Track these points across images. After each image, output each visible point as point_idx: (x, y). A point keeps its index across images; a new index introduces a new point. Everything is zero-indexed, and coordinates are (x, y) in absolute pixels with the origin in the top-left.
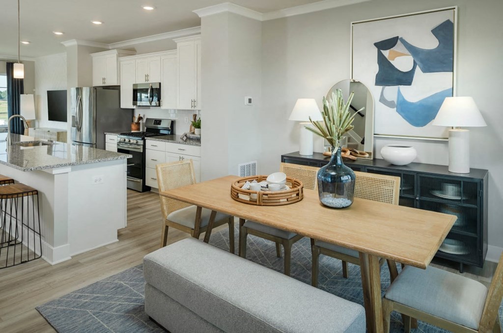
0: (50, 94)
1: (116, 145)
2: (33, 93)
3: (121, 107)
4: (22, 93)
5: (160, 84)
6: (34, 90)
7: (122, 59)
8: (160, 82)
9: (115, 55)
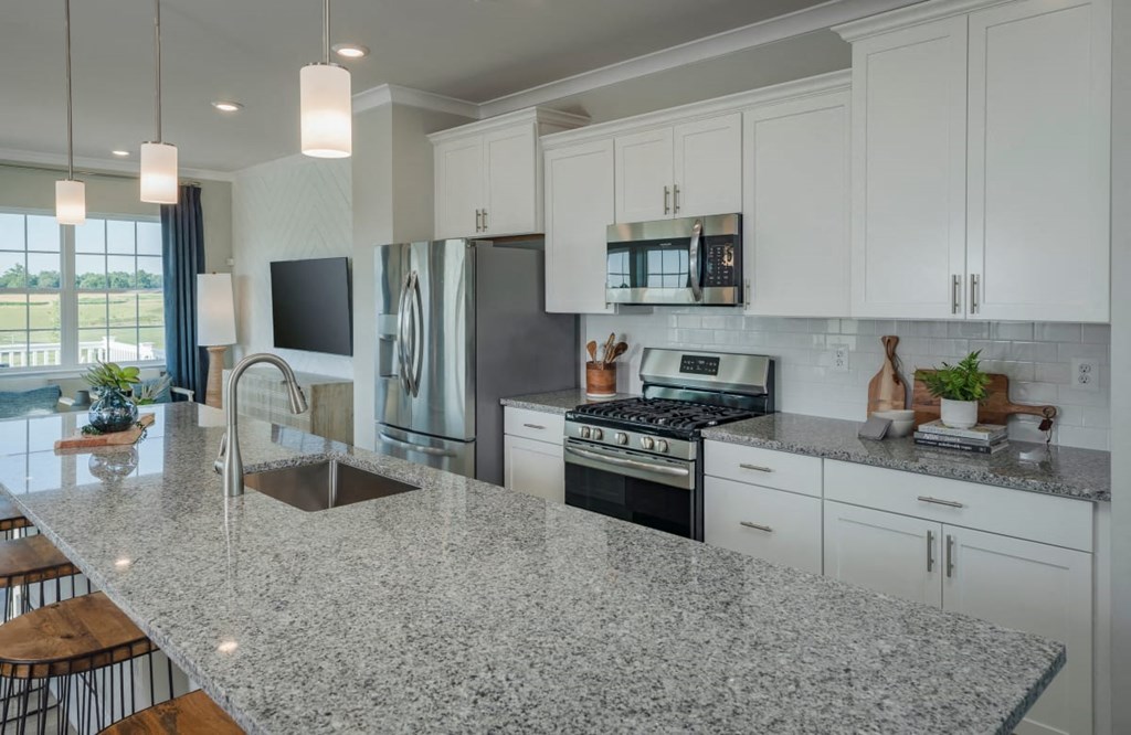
0: (280, 272)
1: (562, 448)
2: (229, 269)
3: (549, 309)
4: (201, 270)
5: (741, 217)
6: (232, 262)
7: (552, 139)
8: (739, 211)
9: (528, 130)
